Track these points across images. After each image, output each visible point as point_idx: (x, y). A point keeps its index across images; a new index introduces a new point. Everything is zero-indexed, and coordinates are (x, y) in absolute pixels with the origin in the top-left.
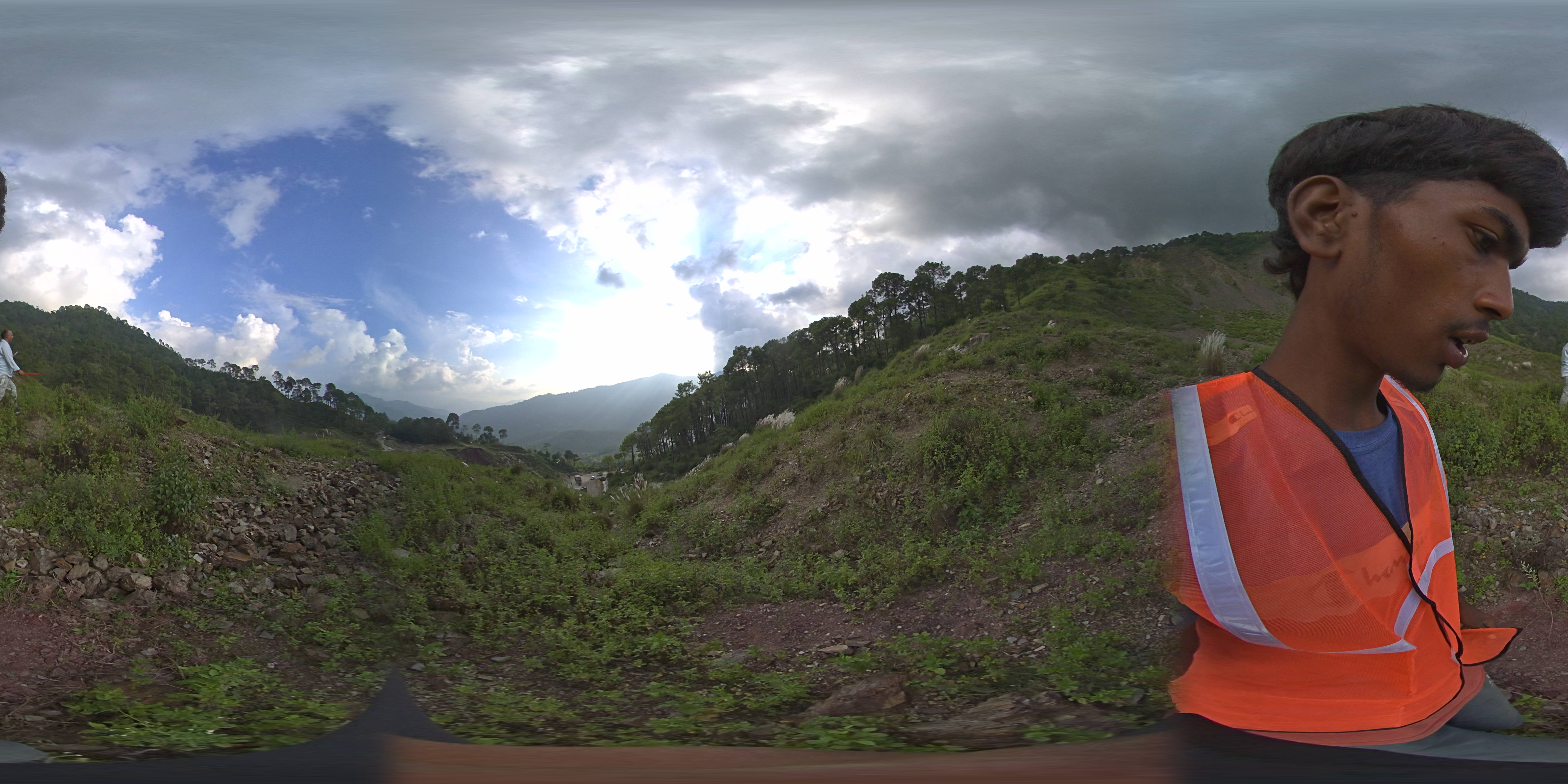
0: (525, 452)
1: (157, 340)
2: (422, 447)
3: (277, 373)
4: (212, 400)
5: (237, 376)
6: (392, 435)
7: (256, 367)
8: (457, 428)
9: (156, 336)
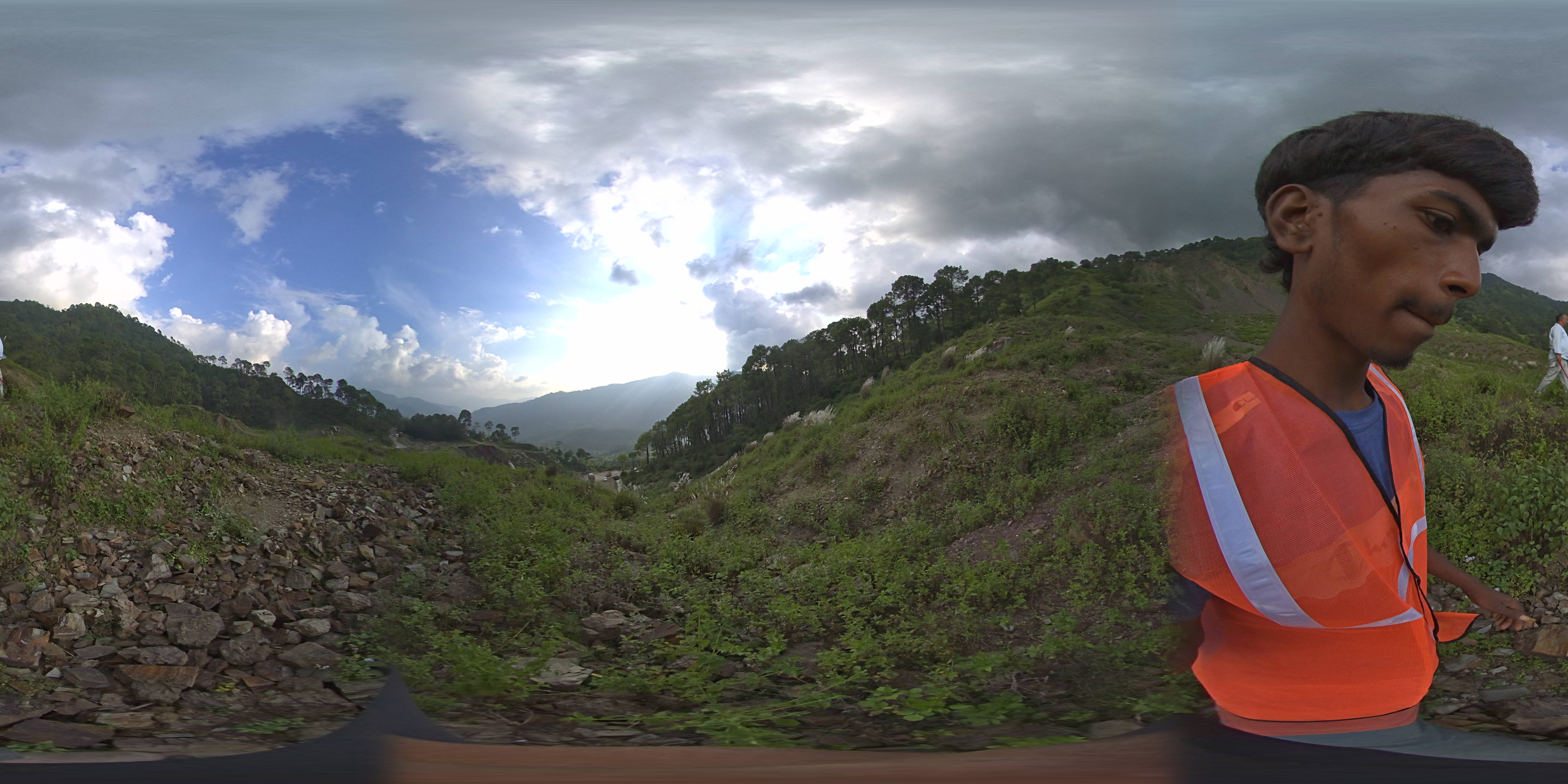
0: (537, 450)
1: (169, 338)
2: (434, 444)
3: (289, 369)
4: (223, 397)
5: (248, 373)
6: (404, 432)
7: (267, 363)
8: (469, 425)
9: (167, 334)
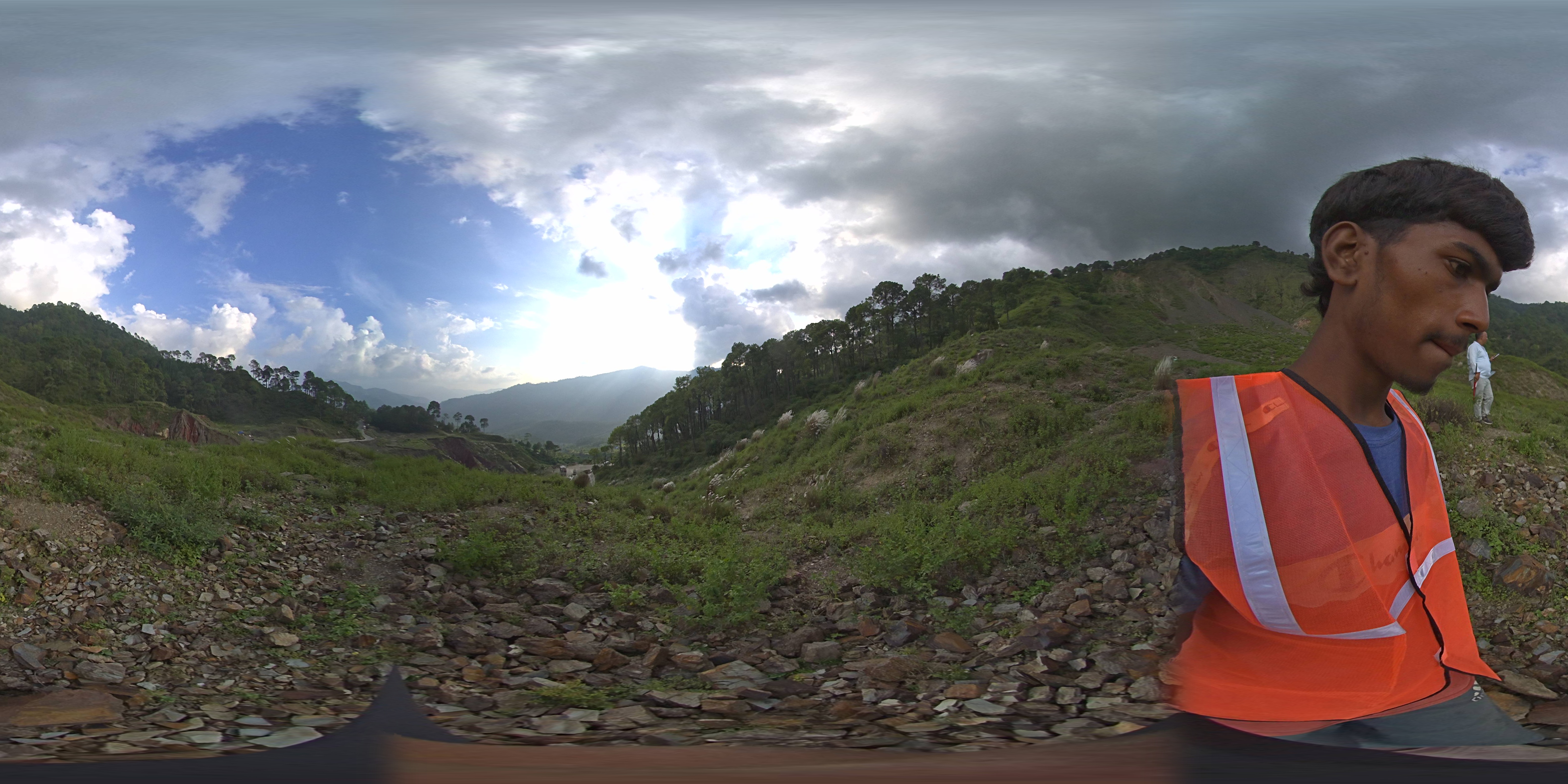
0: (506, 442)
1: (132, 334)
2: (402, 436)
3: (254, 362)
4: (189, 392)
5: (213, 366)
6: (371, 424)
7: (232, 356)
8: (438, 416)
9: (131, 330)
